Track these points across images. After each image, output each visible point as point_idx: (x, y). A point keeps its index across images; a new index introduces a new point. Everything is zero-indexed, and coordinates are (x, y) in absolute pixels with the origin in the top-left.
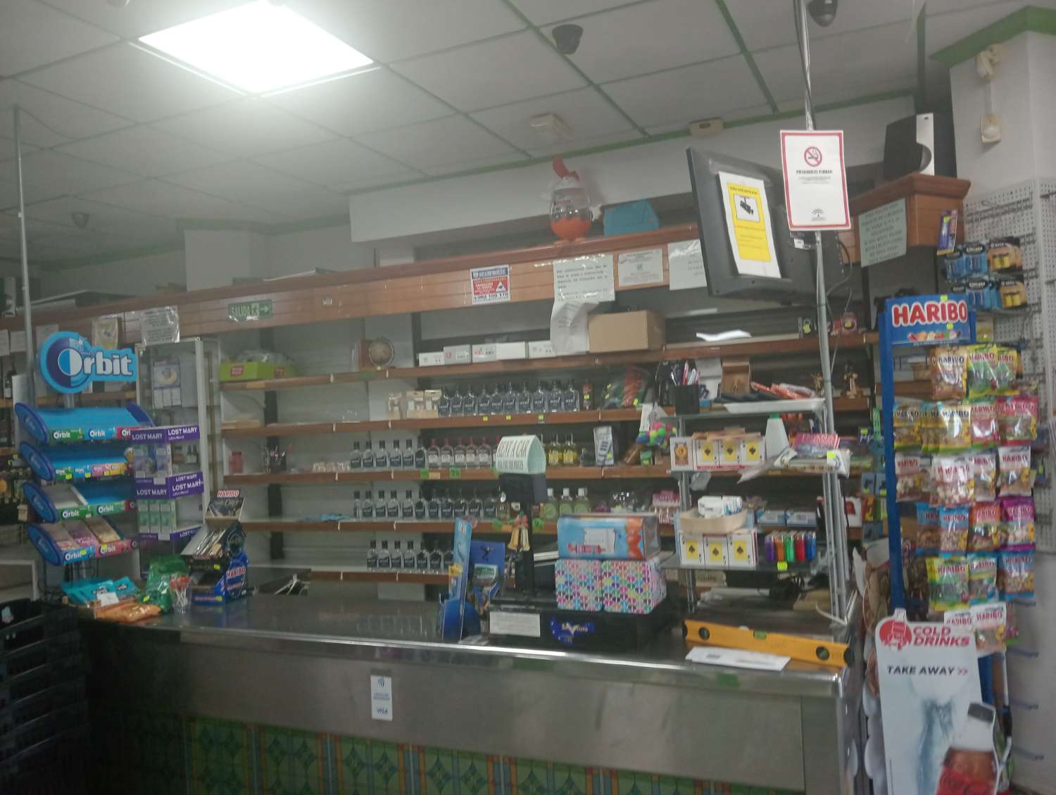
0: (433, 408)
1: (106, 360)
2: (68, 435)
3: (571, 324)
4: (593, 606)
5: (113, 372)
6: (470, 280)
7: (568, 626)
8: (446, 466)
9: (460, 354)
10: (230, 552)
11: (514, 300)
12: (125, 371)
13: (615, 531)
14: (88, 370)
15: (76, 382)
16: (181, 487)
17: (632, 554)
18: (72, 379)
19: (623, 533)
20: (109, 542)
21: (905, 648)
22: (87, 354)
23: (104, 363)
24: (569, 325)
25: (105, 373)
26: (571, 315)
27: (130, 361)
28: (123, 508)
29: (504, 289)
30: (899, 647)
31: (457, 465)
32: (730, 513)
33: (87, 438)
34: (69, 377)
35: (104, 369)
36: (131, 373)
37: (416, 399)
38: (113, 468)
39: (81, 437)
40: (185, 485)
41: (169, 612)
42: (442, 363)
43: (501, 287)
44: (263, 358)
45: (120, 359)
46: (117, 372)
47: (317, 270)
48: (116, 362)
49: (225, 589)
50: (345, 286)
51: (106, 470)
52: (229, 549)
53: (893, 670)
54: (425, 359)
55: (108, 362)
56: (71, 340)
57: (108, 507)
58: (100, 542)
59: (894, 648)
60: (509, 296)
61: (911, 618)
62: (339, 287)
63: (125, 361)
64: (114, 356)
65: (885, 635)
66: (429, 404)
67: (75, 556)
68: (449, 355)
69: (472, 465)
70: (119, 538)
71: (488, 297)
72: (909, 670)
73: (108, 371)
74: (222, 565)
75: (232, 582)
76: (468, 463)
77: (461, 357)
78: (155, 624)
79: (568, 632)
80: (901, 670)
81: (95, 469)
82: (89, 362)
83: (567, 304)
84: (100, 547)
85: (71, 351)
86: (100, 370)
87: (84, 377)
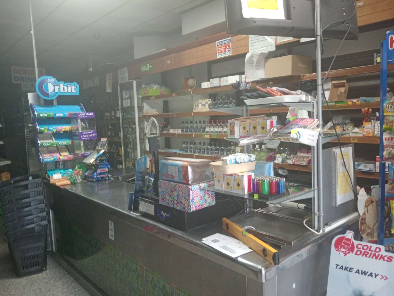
0: (208, 107)
2: (46, 115)
3: (256, 64)
4: (170, 205)
5: (68, 91)
6: (216, 47)
7: (162, 213)
8: (212, 132)
9: (215, 82)
10: (99, 163)
11: (233, 55)
12: (73, 91)
13: (178, 168)
14: (56, 91)
16: (86, 136)
17: (185, 182)
18: (50, 94)
19: (181, 169)
20: (65, 155)
21: (348, 255)
22: (56, 84)
23: (64, 88)
24: (255, 65)
25: (64, 92)
26: (255, 60)
27: (76, 87)
28: (71, 143)
29: (229, 49)
30: (345, 255)
31: (217, 132)
32: (237, 163)
33: (55, 116)
34: (48, 94)
35: (64, 90)
36: (76, 92)
37: (202, 103)
38: (66, 128)
39: (52, 116)
40: (87, 135)
41: (74, 183)
42: (209, 87)
43: (228, 49)
44: (155, 87)
45: (71, 86)
46: (70, 91)
47: (166, 48)
48: (69, 88)
49: (97, 177)
50: (174, 54)
51: (63, 128)
52: (98, 161)
53: (339, 267)
54: (204, 85)
55: (66, 88)
56: (49, 79)
57: (64, 142)
58: (61, 155)
59: (342, 254)
60: (231, 53)
61: (356, 238)
62: (172, 55)
63: (73, 87)
64: (68, 85)
65: (338, 245)
66: (207, 105)
67: (49, 160)
68: (212, 83)
69: (220, 132)
70: (68, 154)
71: (223, 54)
72: (348, 269)
73: (66, 91)
74: (95, 167)
75: (100, 174)
76: (220, 131)
77: (216, 83)
78: (68, 188)
79: (162, 215)
80: (344, 268)
81: (58, 128)
82: (57, 88)
83: (252, 54)
84: (60, 157)
85: (49, 83)
86: (62, 91)
87: (55, 93)
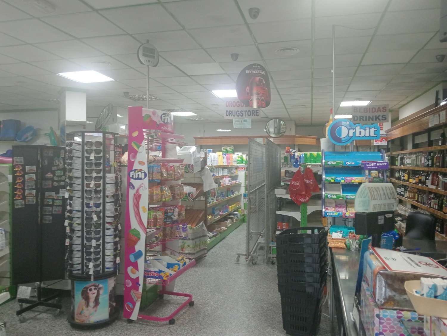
1: (362, 130)
5: (365, 135)
12: (373, 135)
14: (351, 135)
15: (343, 141)
18: (342, 139)
20: (351, 212)
22: (351, 128)
23: (360, 132)
25: (360, 136)
27: (376, 130)
33: (344, 165)
35: (360, 134)
36: (376, 136)
38: (357, 179)
39: (341, 165)
45: (370, 129)
46: (367, 135)
48: (367, 131)
51: (353, 180)
55: (363, 131)
56: (343, 122)
58: (347, 211)
64: (366, 128)
73: (362, 135)
81: (347, 179)
82: (351, 132)
84: (345, 214)
85: (343, 127)
86: (357, 134)
87: (349, 138)
